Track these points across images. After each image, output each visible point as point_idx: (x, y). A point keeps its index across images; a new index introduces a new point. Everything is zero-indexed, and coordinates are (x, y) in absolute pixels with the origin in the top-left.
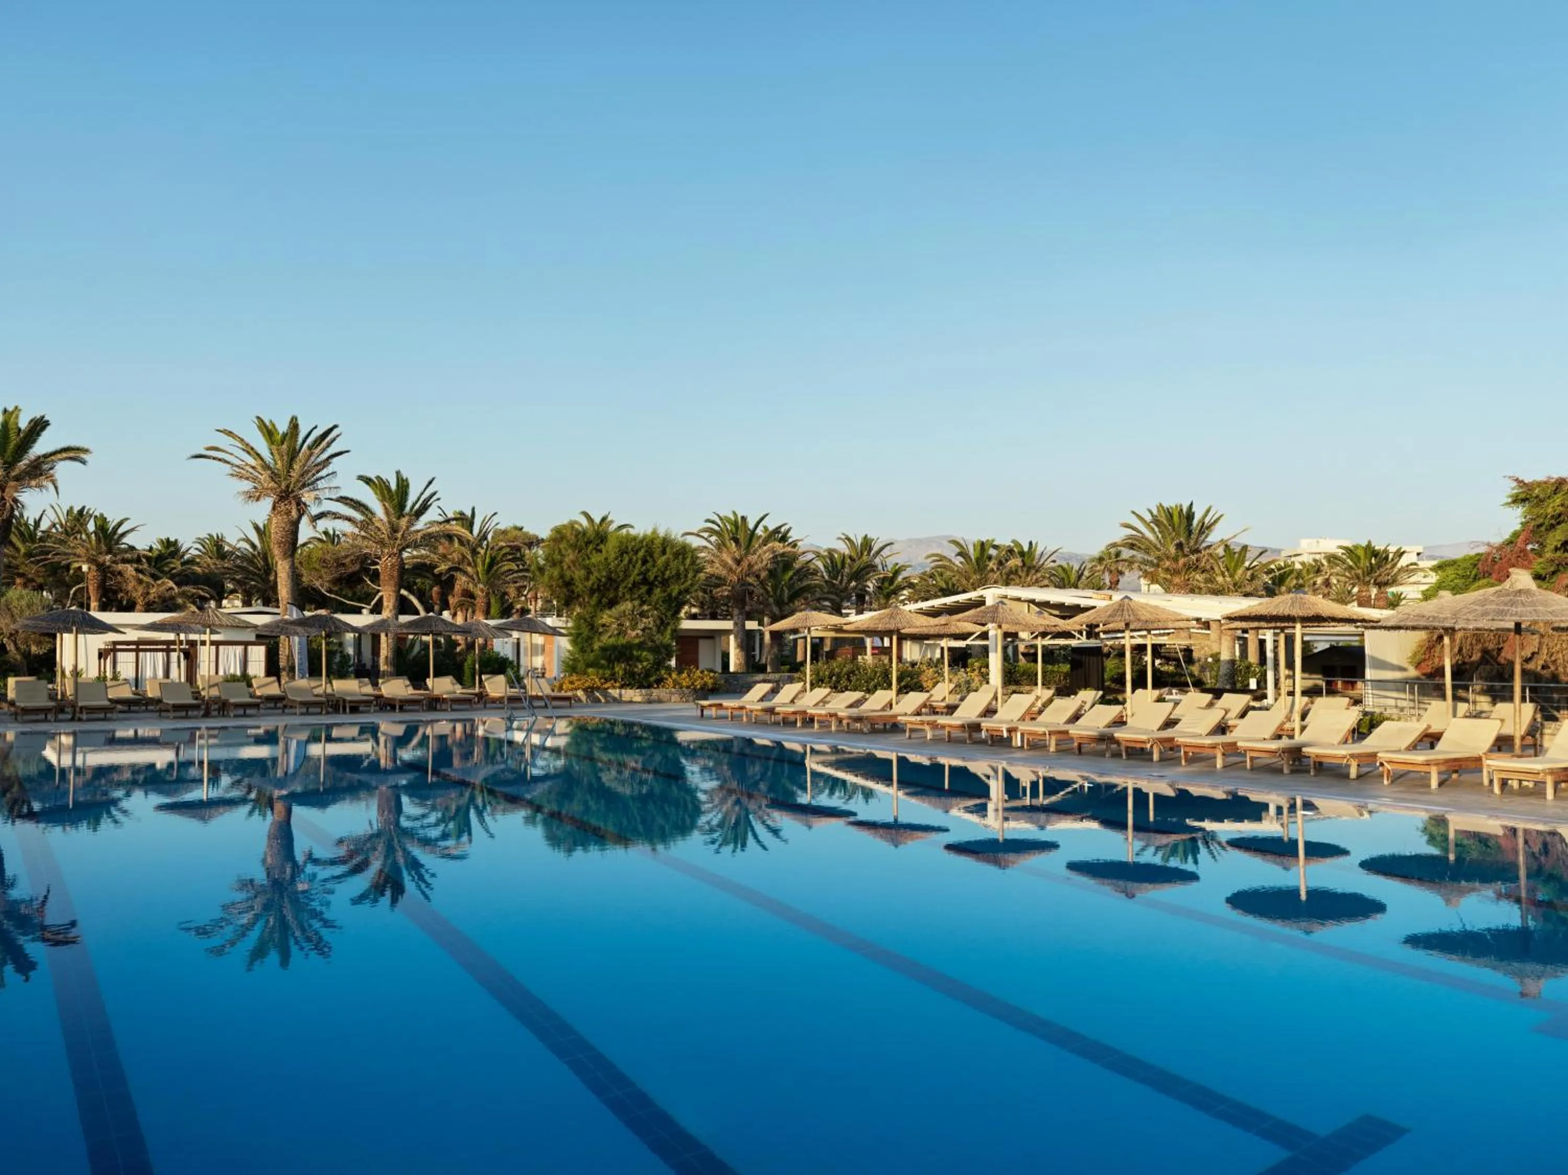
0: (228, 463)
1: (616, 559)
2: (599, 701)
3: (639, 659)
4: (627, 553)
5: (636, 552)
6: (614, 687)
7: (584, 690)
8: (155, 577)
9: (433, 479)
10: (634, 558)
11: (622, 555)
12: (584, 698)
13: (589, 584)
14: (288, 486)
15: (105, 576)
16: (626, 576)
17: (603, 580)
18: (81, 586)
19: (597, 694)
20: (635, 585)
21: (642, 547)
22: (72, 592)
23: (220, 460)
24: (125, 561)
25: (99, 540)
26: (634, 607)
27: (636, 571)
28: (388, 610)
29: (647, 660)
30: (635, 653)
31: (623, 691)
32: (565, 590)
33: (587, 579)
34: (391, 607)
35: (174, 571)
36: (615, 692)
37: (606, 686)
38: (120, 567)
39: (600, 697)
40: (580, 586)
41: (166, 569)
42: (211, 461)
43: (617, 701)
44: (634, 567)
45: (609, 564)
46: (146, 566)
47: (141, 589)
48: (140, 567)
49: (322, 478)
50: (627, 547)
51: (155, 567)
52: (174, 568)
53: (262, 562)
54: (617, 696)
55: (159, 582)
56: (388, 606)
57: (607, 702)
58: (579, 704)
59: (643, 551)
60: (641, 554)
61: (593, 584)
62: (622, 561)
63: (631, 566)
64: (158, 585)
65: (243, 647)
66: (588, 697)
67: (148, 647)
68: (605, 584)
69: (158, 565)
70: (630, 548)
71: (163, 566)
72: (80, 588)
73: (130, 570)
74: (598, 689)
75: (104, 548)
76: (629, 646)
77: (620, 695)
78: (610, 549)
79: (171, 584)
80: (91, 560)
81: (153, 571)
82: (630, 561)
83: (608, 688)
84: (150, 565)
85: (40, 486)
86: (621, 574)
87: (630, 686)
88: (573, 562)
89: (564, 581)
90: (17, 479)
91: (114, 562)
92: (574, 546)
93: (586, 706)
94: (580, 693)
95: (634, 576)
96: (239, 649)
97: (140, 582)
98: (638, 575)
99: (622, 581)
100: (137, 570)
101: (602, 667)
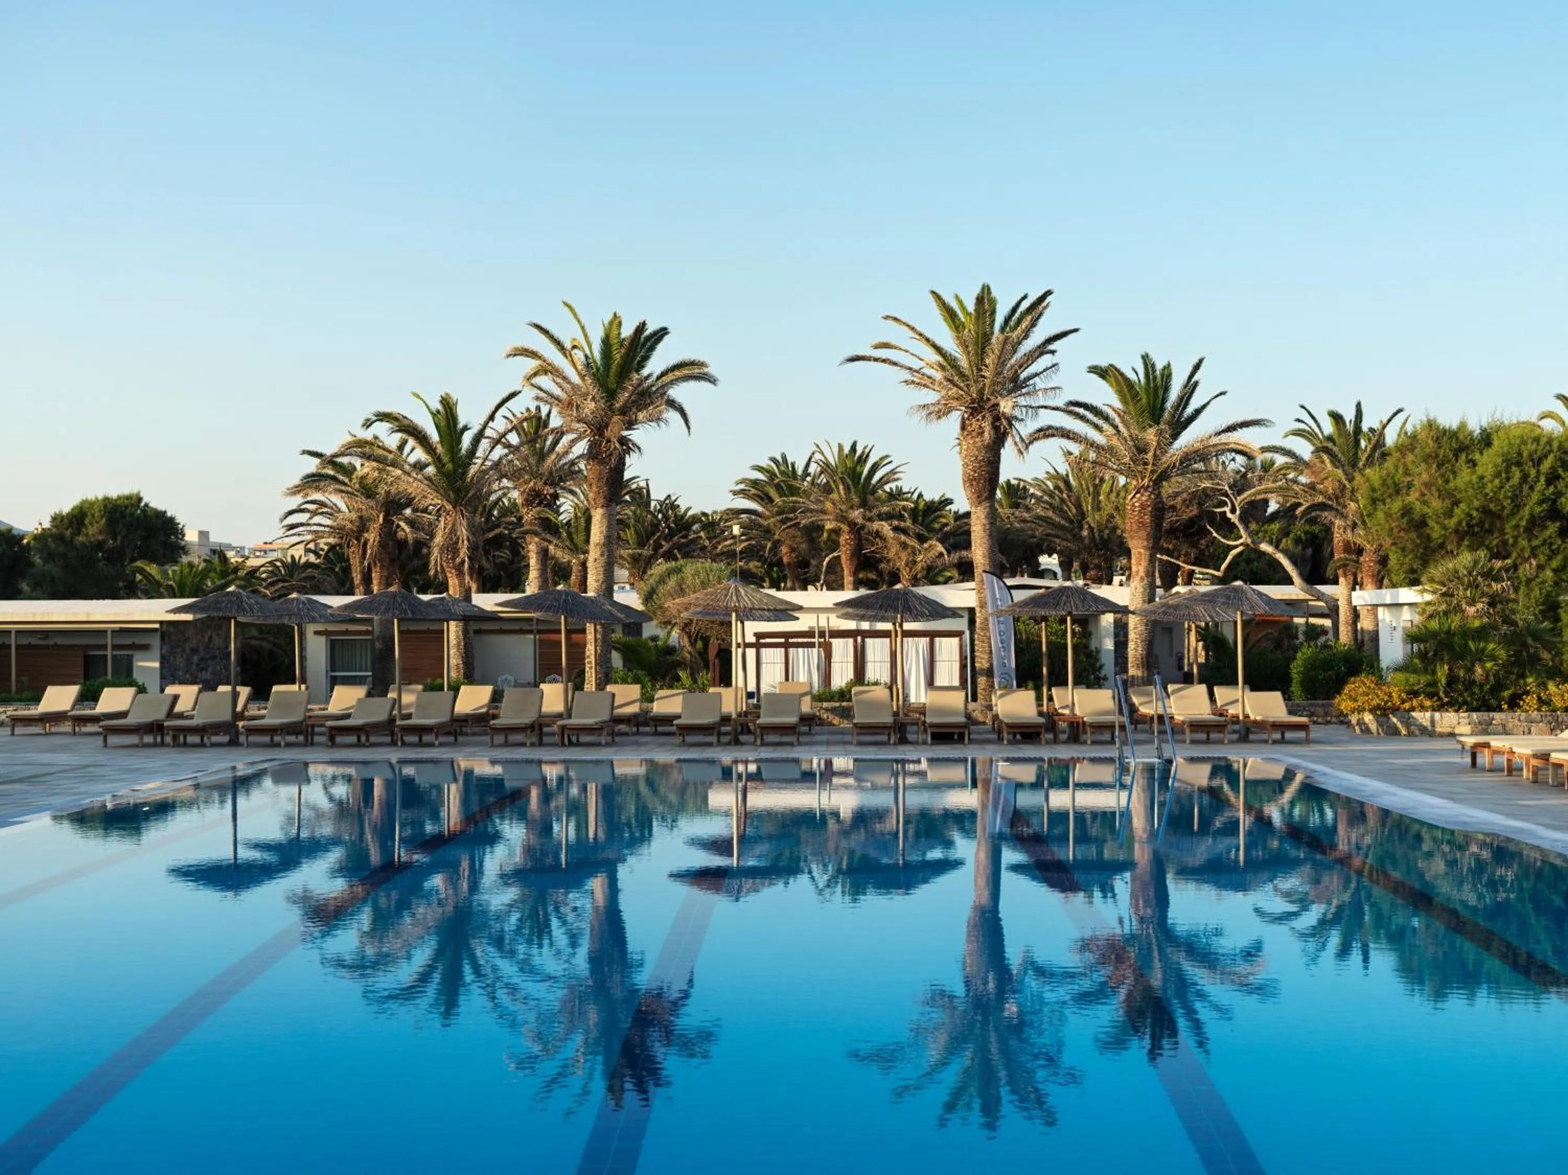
0: (895, 364)
1: (1498, 475)
2: (1395, 732)
3: (1480, 657)
4: (1519, 464)
5: (1538, 462)
6: (1423, 708)
7: (1371, 711)
8: (922, 539)
9: (1201, 361)
10: (1533, 473)
11: (1508, 468)
12: (1373, 727)
13: (1452, 522)
14: (981, 392)
15: (860, 539)
16: (1518, 507)
17: (1475, 514)
18: (835, 554)
19: (1395, 720)
20: (1535, 523)
21: (1550, 452)
22: (825, 563)
23: (884, 361)
24: (881, 517)
25: (849, 489)
26: (1476, 562)
27: (1535, 497)
28: (1138, 578)
29: (1493, 658)
30: (1471, 644)
31: (1437, 715)
32: (1413, 535)
33: (1449, 514)
34: (1142, 574)
35: (947, 529)
36: (1422, 717)
37: (1407, 706)
38: (876, 525)
39: (1399, 725)
40: (1437, 527)
41: (937, 526)
42: (872, 363)
43: (1428, 733)
44: (1532, 488)
45: (1484, 487)
46: (909, 523)
47: (904, 556)
48: (902, 524)
49: (1036, 375)
50: (1520, 454)
51: (921, 525)
52: (946, 525)
53: (1074, 511)
54: (1427, 723)
55: (926, 545)
56: (1138, 572)
57: (1410, 734)
58: (1366, 736)
59: (1551, 458)
60: (1546, 465)
61: (1460, 523)
62: (1508, 479)
63: (1526, 488)
64: (926, 549)
65: (928, 639)
66: (1380, 724)
67: (800, 640)
68: (1481, 523)
69: (926, 521)
70: (1525, 454)
71: (934, 520)
72: (834, 558)
73: (885, 528)
74: (1395, 710)
75: (856, 500)
76: (1467, 633)
77: (1433, 722)
78: (1488, 462)
79: (940, 548)
80: (842, 518)
81: (919, 529)
82: (1525, 477)
83: (1413, 709)
84: (915, 521)
85: (657, 419)
86: (1507, 503)
87: (1454, 705)
88: (1427, 485)
89: (1411, 521)
90: (623, 412)
91: (870, 520)
92: (1427, 459)
93: (1377, 739)
94: (1368, 718)
95: (1532, 505)
96: (923, 642)
97: (904, 546)
98: (1541, 502)
99: (1513, 514)
100: (896, 529)
101: (1415, 671)
